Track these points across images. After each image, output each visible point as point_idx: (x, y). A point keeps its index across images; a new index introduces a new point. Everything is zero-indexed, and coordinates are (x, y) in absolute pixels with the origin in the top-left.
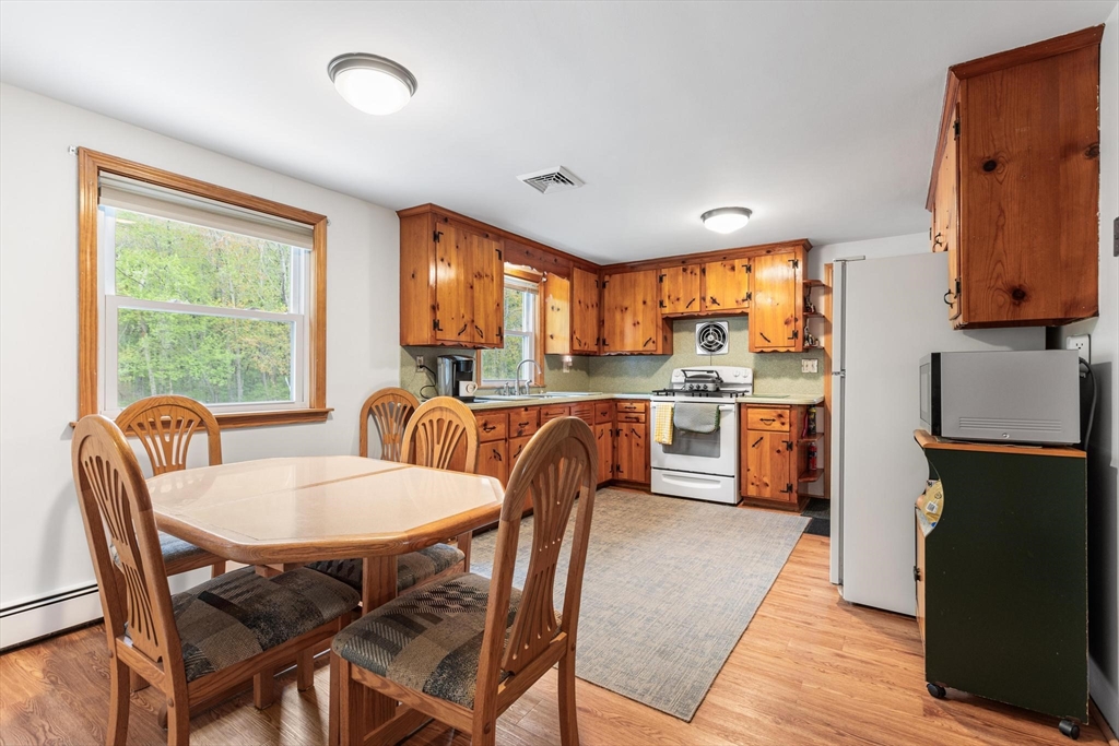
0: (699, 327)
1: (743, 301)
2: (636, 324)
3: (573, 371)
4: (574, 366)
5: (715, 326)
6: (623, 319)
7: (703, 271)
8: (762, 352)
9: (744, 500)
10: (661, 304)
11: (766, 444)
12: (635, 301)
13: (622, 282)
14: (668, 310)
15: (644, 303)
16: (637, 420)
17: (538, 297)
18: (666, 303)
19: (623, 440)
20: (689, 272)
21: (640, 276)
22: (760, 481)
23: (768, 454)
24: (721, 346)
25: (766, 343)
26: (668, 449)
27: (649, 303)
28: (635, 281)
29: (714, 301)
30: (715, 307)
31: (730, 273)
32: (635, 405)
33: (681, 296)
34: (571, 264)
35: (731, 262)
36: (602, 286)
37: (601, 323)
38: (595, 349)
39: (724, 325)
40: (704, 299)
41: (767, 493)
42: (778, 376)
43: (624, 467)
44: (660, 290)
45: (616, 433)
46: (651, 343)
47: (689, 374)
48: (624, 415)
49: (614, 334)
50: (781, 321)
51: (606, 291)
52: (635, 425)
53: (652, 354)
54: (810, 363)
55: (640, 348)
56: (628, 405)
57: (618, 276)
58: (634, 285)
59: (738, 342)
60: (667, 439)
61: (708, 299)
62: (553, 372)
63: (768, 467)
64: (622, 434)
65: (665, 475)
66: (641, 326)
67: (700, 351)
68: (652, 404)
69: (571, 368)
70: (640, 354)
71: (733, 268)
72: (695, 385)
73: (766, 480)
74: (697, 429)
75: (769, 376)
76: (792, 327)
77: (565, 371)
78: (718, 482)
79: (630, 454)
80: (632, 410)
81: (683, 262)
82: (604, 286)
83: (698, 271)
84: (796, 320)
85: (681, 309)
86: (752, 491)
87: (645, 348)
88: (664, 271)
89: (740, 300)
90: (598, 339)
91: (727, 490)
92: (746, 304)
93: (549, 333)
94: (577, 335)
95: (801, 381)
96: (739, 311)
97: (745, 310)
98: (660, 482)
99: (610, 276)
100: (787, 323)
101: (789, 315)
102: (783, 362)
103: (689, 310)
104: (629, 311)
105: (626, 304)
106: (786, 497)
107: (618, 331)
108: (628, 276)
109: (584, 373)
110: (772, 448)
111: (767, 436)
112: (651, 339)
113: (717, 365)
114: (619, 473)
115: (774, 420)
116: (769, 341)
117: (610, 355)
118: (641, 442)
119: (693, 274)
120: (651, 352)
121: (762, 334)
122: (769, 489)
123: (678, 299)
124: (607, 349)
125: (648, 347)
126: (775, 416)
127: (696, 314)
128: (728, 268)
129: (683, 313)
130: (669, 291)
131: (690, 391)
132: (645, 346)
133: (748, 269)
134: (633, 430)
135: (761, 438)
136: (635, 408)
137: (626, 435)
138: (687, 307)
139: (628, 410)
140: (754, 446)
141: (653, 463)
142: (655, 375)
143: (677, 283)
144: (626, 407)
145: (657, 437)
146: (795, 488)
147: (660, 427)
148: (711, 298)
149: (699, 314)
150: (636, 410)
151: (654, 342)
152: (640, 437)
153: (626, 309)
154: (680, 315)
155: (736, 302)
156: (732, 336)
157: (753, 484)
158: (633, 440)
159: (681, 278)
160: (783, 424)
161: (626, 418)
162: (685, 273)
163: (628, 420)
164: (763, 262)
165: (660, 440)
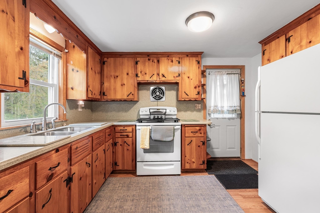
0: (152, 88)
1: (177, 77)
2: (123, 85)
3: (84, 109)
4: (85, 107)
5: (159, 88)
6: (115, 82)
7: (158, 61)
8: (185, 100)
9: (184, 171)
10: (137, 75)
11: (194, 144)
12: (122, 73)
13: (115, 62)
14: (140, 79)
15: (128, 74)
16: (128, 136)
17: (61, 62)
18: (139, 75)
19: (119, 148)
20: (151, 61)
21: (125, 60)
22: (191, 161)
23: (195, 148)
24: (162, 97)
25: (187, 97)
26: (146, 151)
27: (130, 74)
28: (122, 63)
29: (163, 76)
30: (163, 79)
31: (171, 63)
32: (126, 128)
33: (147, 72)
34: (87, 44)
35: (171, 58)
36: (103, 63)
37: (102, 83)
38: (99, 97)
39: (163, 88)
40: (158, 75)
41: (194, 166)
42: (186, 111)
43: (120, 163)
44: (136, 68)
45: (115, 144)
46: (131, 95)
47: (151, 111)
48: (119, 134)
49: (110, 89)
50: (193, 87)
51: (105, 66)
52: (126, 139)
53: (131, 101)
54: (198, 105)
55: (125, 97)
56: (122, 128)
57: (112, 59)
58: (122, 64)
59: (170, 95)
60: (147, 146)
61: (160, 74)
62: (72, 111)
63: (195, 154)
64: (119, 145)
65: (145, 165)
66: (126, 86)
68: (137, 128)
69: (83, 108)
70: (125, 101)
71: (172, 61)
72: (156, 116)
73: (193, 160)
75: (182, 111)
76: (197, 89)
77: (80, 110)
78: (173, 165)
79: (123, 155)
80: (124, 131)
81: (148, 56)
82: (104, 63)
83: (156, 61)
84: (199, 87)
85: (147, 78)
86: (187, 166)
87: (128, 98)
88: (138, 59)
89: (175, 76)
90: (101, 92)
91: (176, 168)
92: (178, 79)
93: (70, 86)
94: (90, 88)
95: (195, 113)
96: (175, 81)
97: (177, 81)
98: (142, 169)
99: (108, 58)
100: (195, 88)
101: (196, 84)
102: (188, 105)
103: (151, 79)
104: (119, 78)
105: (117, 74)
106: (202, 167)
107: (112, 88)
108: (119, 60)
109: (90, 110)
110: (196, 145)
111: (194, 139)
112: (131, 93)
113: (160, 106)
114: (117, 167)
115: (197, 132)
116: (188, 96)
117: (107, 101)
118: (130, 148)
119: (153, 62)
120: (130, 100)
121: (185, 92)
122: (195, 164)
123: (146, 74)
124: (105, 97)
125: (129, 97)
126: (198, 130)
127: (154, 81)
128: (170, 61)
129: (148, 81)
130: (141, 69)
131: (153, 119)
132: (128, 96)
133: (179, 62)
134: (125, 142)
135: (192, 141)
136: (126, 130)
137: (121, 145)
138: (150, 78)
139: (122, 131)
140: (188, 145)
141: (138, 159)
142: (130, 111)
143: (145, 66)
144: (121, 130)
145: (142, 146)
146: (206, 162)
147: (143, 140)
148: (162, 74)
149: (157, 82)
150: (127, 131)
151: (133, 95)
152: (129, 145)
153: (117, 77)
154: (147, 81)
155: (174, 77)
156: (167, 93)
157: (188, 163)
158: (125, 147)
159: (147, 64)
160: (201, 133)
161: (121, 135)
162: (149, 61)
163: (122, 136)
164: (185, 60)
165: (143, 147)
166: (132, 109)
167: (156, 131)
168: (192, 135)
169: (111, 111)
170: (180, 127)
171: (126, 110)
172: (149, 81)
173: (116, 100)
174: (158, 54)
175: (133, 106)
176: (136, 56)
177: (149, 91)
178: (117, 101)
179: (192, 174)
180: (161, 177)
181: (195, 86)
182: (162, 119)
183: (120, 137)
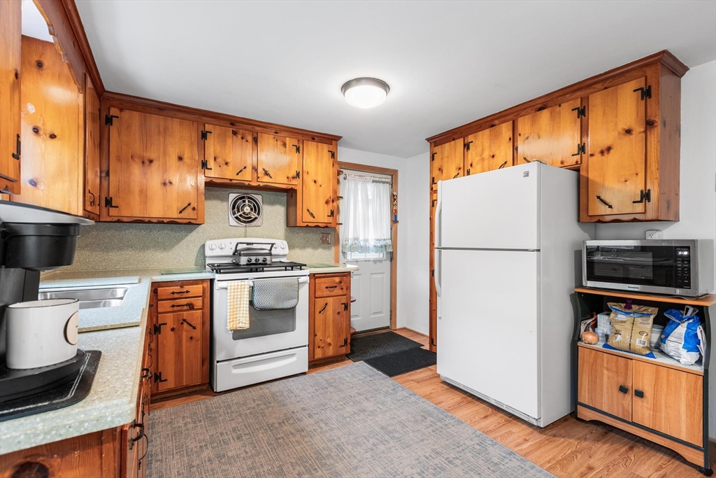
0: (232, 196)
1: (293, 178)
2: (166, 183)
5: (249, 198)
6: (144, 174)
7: (255, 140)
8: (307, 226)
9: (314, 364)
10: (204, 165)
11: (330, 310)
12: (165, 154)
13: (143, 124)
14: (214, 173)
15: (180, 159)
16: (191, 307)
18: (211, 164)
19: (167, 338)
20: (240, 136)
21: (175, 125)
22: (325, 342)
23: (331, 317)
24: (256, 218)
25: (311, 219)
26: (239, 334)
27: (186, 157)
28: (166, 129)
29: (266, 173)
30: (266, 179)
31: (283, 148)
32: (186, 288)
33: (230, 160)
35: (282, 138)
36: (105, 120)
37: (104, 174)
39: (259, 198)
40: (255, 169)
41: (330, 352)
42: (303, 247)
43: (169, 373)
44: (203, 149)
45: (156, 330)
46: (189, 210)
47: (240, 247)
48: (169, 303)
49: (130, 191)
50: (322, 201)
51: (114, 130)
52: (186, 314)
53: (189, 223)
55: (174, 214)
56: (177, 289)
57: (135, 114)
58: (165, 132)
59: (273, 214)
60: (244, 322)
61: (260, 170)
63: (331, 328)
64: (166, 329)
66: (175, 187)
67: (233, 222)
68: (217, 285)
70: (172, 222)
71: (285, 145)
72: (253, 259)
73: (329, 340)
74: (280, 306)
75: (297, 247)
76: (331, 206)
78: (293, 355)
79: (179, 353)
80: (182, 295)
81: (232, 124)
82: (109, 120)
83: (250, 138)
84: (333, 201)
85: (230, 174)
86: (318, 354)
87: (180, 216)
88: (208, 128)
89: (290, 176)
90: (99, 198)
91: (299, 361)
92: (295, 182)
93: (27, 175)
94: (89, 188)
95: (320, 250)
96: (290, 187)
97: (293, 187)
99: (121, 110)
100: (327, 202)
101: (328, 196)
102: (307, 235)
103: (239, 177)
104: (155, 164)
106: (343, 351)
108: (155, 121)
110: (334, 311)
111: (330, 301)
112: (189, 205)
113: (251, 237)
114: (160, 384)
115: (336, 287)
116: (314, 217)
117: (119, 221)
118: (197, 333)
119: (244, 140)
120: (188, 221)
121: (308, 210)
122: (331, 347)
123: (227, 164)
124: (113, 212)
125: (184, 215)
126: (337, 283)
127: (247, 183)
128: (279, 143)
129: (231, 180)
130: (214, 152)
131: (247, 265)
132: (181, 212)
133: (298, 150)
134: (185, 320)
135: (326, 304)
136: (187, 292)
137: (173, 329)
138: (238, 174)
139: (176, 296)
140: (320, 312)
141: (219, 355)
142: (177, 247)
143: (225, 145)
144: (173, 293)
145: (231, 324)
146: (349, 341)
147: (233, 312)
148: (264, 169)
149: (251, 183)
150: (189, 295)
151: (194, 209)
152: (194, 328)
153: (151, 161)
154: (228, 181)
155: (288, 178)
156: (266, 209)
157: (319, 347)
158: (184, 333)
159: (229, 141)
160: (342, 289)
161: (173, 306)
162: (234, 136)
163: (175, 309)
164: (310, 146)
165: (235, 326)
166: (184, 243)
167: (263, 289)
168: (326, 293)
169: (120, 249)
170: (307, 278)
171: (166, 247)
172: (234, 182)
173: (147, 220)
174: (254, 125)
175: (186, 236)
176: (204, 118)
177: (225, 204)
178: (150, 222)
179: (326, 367)
180: (272, 384)
181: (327, 199)
182: (266, 264)
183: (171, 309)
